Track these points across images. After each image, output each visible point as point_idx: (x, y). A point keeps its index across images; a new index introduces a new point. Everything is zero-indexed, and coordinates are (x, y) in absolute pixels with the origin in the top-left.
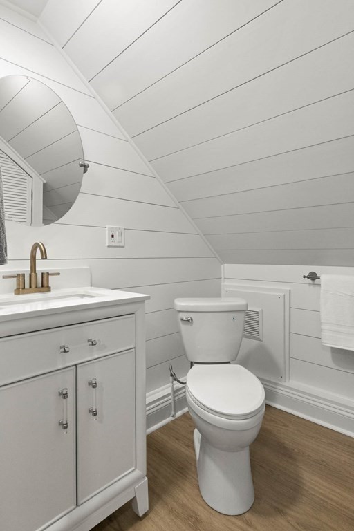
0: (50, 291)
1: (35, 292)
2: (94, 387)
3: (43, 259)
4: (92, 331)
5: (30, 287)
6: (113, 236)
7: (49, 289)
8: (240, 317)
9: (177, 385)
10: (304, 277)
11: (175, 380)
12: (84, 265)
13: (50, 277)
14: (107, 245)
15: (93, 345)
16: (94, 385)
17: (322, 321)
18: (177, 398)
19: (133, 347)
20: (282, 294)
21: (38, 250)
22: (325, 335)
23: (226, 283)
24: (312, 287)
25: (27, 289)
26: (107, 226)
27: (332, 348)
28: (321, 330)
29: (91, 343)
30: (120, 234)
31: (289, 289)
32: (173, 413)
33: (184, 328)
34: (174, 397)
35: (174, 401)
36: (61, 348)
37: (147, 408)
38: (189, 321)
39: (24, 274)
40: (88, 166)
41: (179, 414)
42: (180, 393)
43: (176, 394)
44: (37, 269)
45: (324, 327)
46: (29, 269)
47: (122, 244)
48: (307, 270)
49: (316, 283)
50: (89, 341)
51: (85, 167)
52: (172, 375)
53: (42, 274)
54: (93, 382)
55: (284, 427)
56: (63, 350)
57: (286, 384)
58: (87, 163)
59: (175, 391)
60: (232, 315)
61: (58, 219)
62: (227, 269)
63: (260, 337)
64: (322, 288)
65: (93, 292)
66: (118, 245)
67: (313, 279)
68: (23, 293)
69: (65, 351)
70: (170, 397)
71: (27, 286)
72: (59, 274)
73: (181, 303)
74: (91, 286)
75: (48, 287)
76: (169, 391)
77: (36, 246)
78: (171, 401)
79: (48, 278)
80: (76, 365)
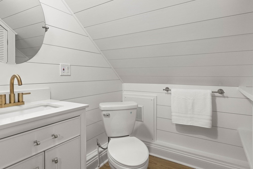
0: (24, 104)
1: (14, 106)
2: (56, 163)
3: (19, 85)
4: (54, 129)
5: (10, 103)
6: (64, 69)
7: (23, 103)
8: (134, 112)
9: (101, 149)
10: (164, 90)
11: (100, 147)
12: (46, 87)
13: (24, 95)
14: (60, 75)
15: (55, 138)
16: (56, 162)
17: (172, 111)
18: (100, 157)
19: (79, 135)
20: (153, 98)
21: (16, 79)
22: (173, 118)
23: (124, 93)
24: (167, 94)
25: (8, 104)
26: (60, 64)
27: (176, 124)
28: (171, 116)
29: (54, 137)
30: (68, 68)
31: (156, 96)
32: (98, 165)
33: (105, 119)
34: (99, 156)
35: (99, 158)
36: (34, 142)
37: (87, 163)
38: (108, 115)
39: (5, 95)
40: (48, 28)
41: (102, 165)
42: (102, 153)
43: (100, 155)
44: (14, 91)
45: (173, 114)
46: (9, 91)
47: (69, 74)
48: (165, 86)
49: (169, 93)
50: (52, 136)
51: (46, 29)
52: (98, 145)
53: (19, 94)
54: (56, 160)
55: (155, 165)
56: (36, 144)
57: (155, 142)
58: (47, 26)
59: (100, 153)
60: (130, 111)
61: (29, 59)
62: (126, 86)
63: (142, 120)
64: (172, 95)
65: (52, 103)
66: (67, 75)
67: (167, 91)
68: (5, 107)
69: (37, 145)
70: (97, 156)
71: (8, 102)
72: (30, 93)
73: (103, 106)
74: (51, 99)
75: (23, 102)
76: (96, 153)
77: (14, 77)
78: (97, 159)
79: (22, 96)
80: (44, 151)
